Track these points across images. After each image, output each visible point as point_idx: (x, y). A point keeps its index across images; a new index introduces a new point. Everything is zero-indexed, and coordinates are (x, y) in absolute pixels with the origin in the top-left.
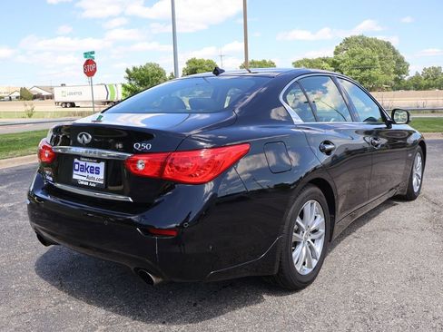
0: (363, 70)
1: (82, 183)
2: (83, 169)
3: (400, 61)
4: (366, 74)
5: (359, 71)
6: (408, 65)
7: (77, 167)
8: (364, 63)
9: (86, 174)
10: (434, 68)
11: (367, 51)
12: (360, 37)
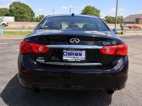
0: (21, 14)
1: (70, 60)
2: (70, 54)
3: (32, 12)
4: (22, 15)
5: (20, 14)
6: (35, 14)
7: (65, 54)
8: (21, 11)
9: (73, 56)
10: (42, 15)
11: (22, 8)
12: (19, 2)
